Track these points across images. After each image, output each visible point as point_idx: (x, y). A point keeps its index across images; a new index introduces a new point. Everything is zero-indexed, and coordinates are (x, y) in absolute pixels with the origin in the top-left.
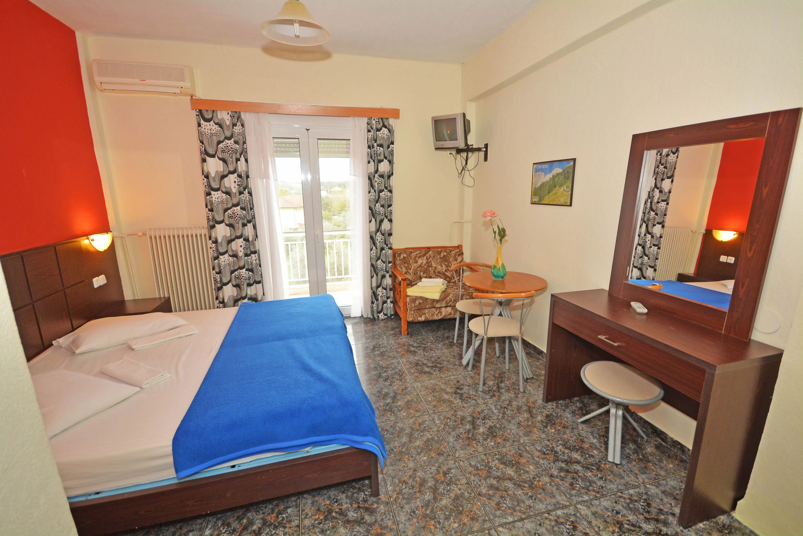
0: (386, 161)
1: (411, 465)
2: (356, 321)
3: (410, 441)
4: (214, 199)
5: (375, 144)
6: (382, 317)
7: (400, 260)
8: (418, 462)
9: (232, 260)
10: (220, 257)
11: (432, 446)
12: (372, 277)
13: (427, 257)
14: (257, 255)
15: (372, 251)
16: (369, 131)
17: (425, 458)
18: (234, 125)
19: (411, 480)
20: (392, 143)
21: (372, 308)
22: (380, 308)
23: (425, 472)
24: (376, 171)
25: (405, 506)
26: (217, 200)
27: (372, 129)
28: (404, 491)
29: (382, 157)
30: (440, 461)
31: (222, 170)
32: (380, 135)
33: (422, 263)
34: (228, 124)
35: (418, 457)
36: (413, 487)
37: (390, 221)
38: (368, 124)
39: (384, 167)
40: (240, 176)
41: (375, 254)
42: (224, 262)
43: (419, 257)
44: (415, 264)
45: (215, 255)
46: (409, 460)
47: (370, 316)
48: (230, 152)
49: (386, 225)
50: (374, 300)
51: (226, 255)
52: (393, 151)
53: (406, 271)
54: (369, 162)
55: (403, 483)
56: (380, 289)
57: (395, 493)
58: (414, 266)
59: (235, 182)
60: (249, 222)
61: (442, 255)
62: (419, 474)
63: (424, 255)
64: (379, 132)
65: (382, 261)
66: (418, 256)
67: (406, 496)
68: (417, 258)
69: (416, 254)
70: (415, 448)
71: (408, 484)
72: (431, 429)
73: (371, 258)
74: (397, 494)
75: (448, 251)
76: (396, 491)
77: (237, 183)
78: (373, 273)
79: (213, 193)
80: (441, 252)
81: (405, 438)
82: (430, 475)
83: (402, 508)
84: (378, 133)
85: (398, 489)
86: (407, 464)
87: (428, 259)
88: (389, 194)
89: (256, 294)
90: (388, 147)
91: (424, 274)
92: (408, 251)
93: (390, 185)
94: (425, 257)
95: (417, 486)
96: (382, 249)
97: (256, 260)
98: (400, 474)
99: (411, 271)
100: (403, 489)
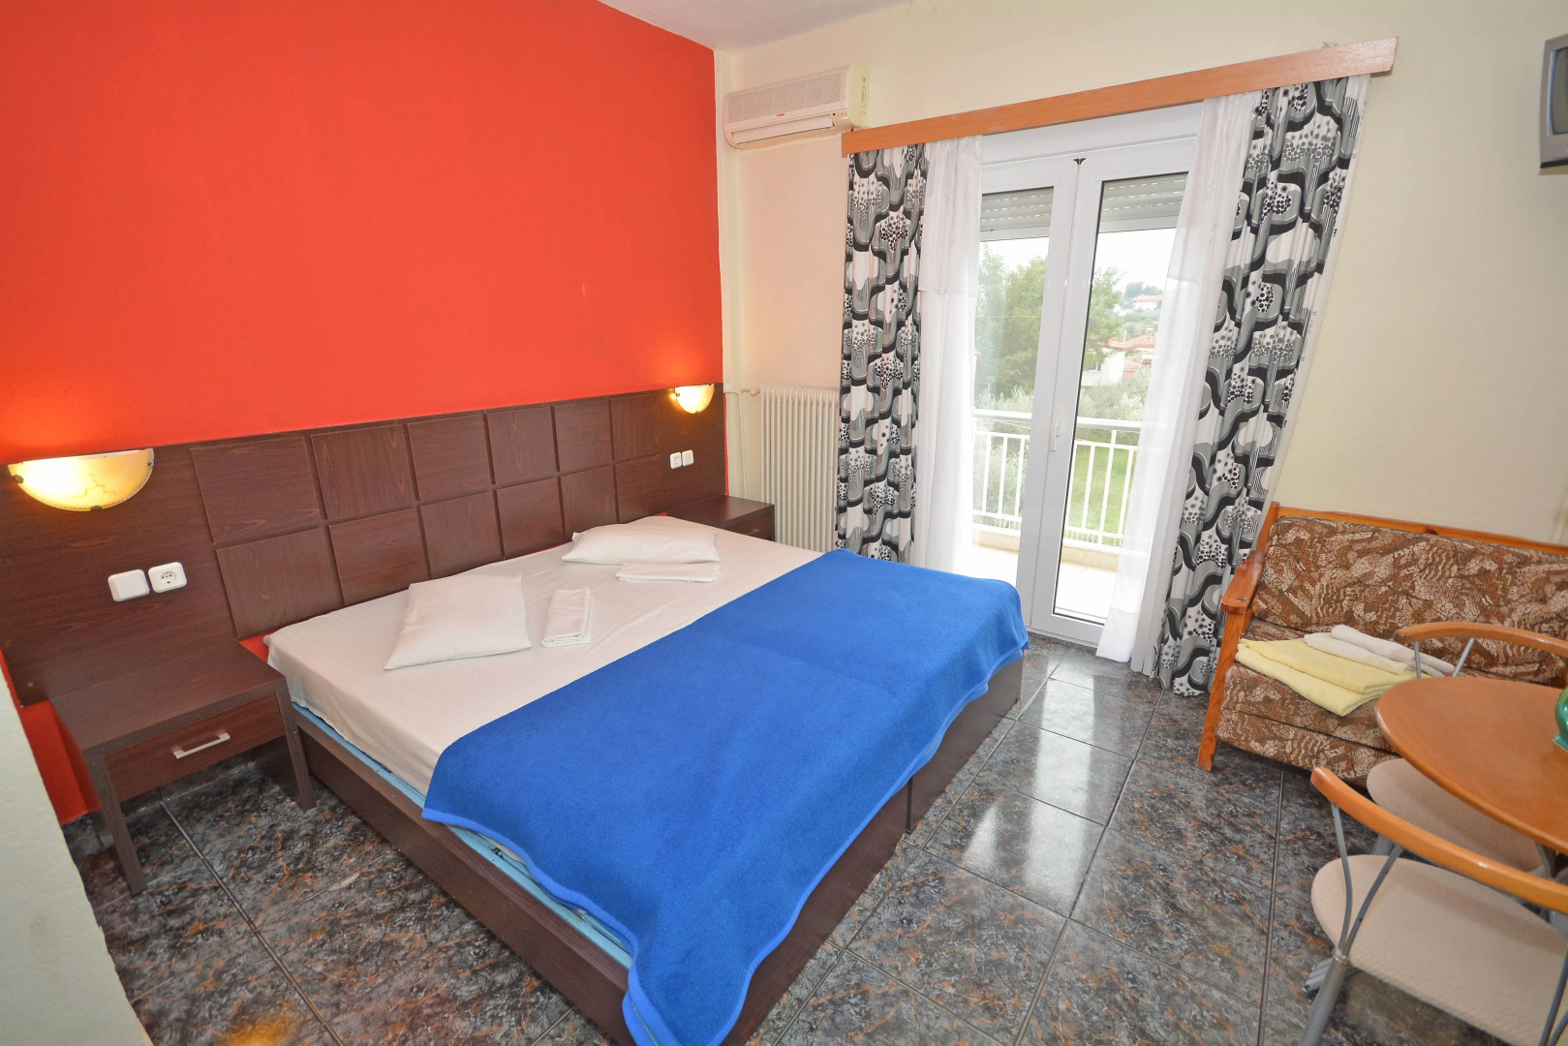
0: (1302, 227)
1: (911, 977)
2: (1107, 669)
3: (960, 935)
4: (855, 335)
5: (1273, 176)
6: (1183, 689)
7: (1279, 545)
8: (929, 984)
9: (869, 460)
10: (851, 450)
11: (991, 981)
12: (1176, 571)
13: (1396, 560)
14: (910, 456)
15: (1191, 500)
16: (1258, 134)
17: (951, 990)
18: (910, 176)
19: (878, 1002)
20: (1344, 163)
21: (1159, 654)
22: (1182, 662)
23: (920, 1014)
24: (1258, 263)
25: (819, 1033)
26: (859, 337)
27: (1269, 123)
28: (845, 1007)
29: (1291, 214)
30: (975, 1022)
31: (876, 275)
32: (1296, 142)
33: (1371, 574)
34: (898, 177)
35: (939, 975)
36: (868, 1016)
37: (1277, 420)
38: (1258, 111)
39: (1289, 249)
40: (903, 287)
41: (1196, 510)
42: (856, 460)
43: (1361, 554)
44: (1340, 573)
45: (844, 444)
46: (918, 965)
47: (1149, 671)
48: (894, 236)
49: (1256, 433)
50: (1168, 634)
51: (861, 449)
52: (1340, 189)
53: (1296, 583)
54: (1236, 235)
55: (861, 994)
56: (1192, 611)
57: (829, 997)
58: (1331, 575)
59: (892, 300)
60: (906, 386)
61: (1474, 566)
62: (903, 1005)
63: (1385, 551)
64: (1297, 134)
65: (1218, 532)
66: (1358, 547)
67: (838, 1019)
68: (1351, 556)
69: (1353, 542)
70: (954, 955)
71: (866, 1003)
72: (1034, 947)
73: (1183, 519)
74: (830, 1000)
75: (1508, 558)
76: (833, 993)
77: (896, 302)
78: (1181, 561)
79: (855, 322)
80: (1473, 554)
81: (957, 920)
82: (923, 1029)
83: (812, 1029)
84: (1289, 135)
85: (841, 993)
86: (905, 967)
87: (1400, 568)
88: (1290, 336)
89: (897, 537)
90: (1324, 178)
91: (1366, 610)
92: (1323, 527)
93: (1299, 308)
94: (1389, 559)
95: (877, 1023)
96: (1227, 501)
97: (906, 469)
98: (875, 974)
99: (1315, 590)
100: (849, 1003)
